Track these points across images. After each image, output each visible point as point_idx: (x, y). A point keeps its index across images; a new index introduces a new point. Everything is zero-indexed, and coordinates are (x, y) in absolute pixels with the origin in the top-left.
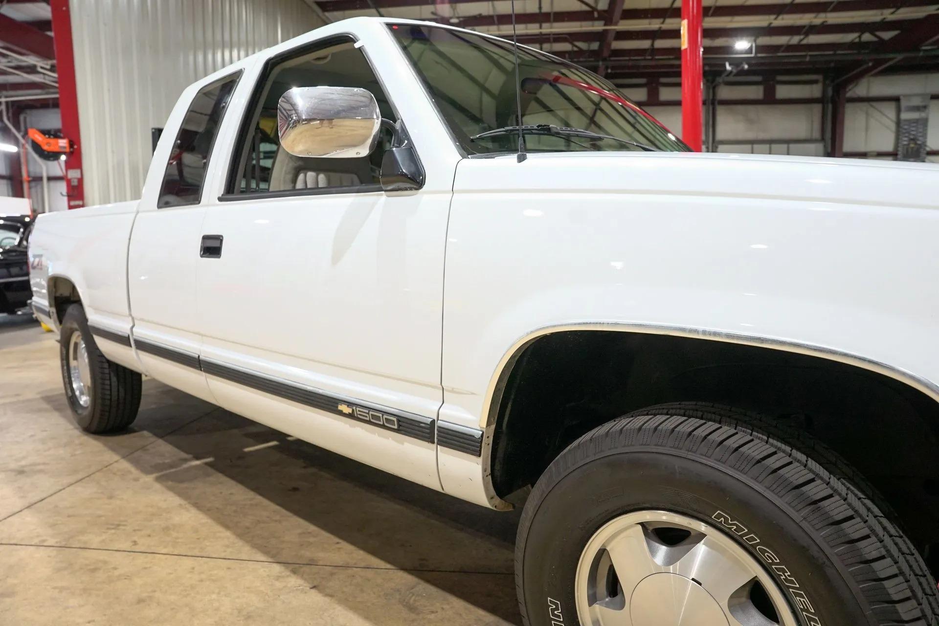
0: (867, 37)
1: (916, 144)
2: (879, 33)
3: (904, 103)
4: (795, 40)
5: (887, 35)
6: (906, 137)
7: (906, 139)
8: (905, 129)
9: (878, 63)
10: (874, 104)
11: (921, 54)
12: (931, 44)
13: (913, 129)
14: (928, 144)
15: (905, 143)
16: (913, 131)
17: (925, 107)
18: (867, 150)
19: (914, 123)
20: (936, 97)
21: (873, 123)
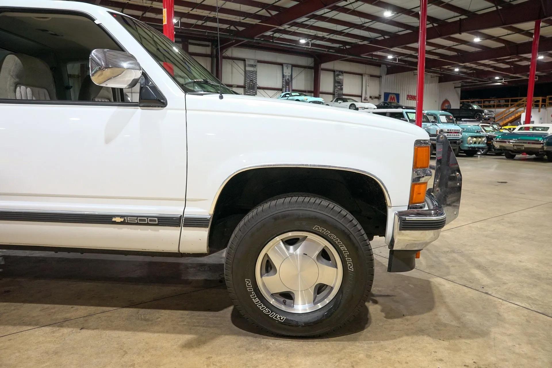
0: (232, 28)
1: (253, 83)
2: (237, 27)
3: (247, 63)
4: (200, 22)
5: (241, 29)
6: (249, 79)
7: (249, 80)
8: (248, 75)
9: (237, 41)
10: (235, 61)
11: (255, 41)
12: (258, 37)
14: (257, 83)
15: (249, 82)
16: (251, 76)
17: (255, 66)
18: (232, 84)
19: (251, 73)
20: (260, 62)
21: (234, 70)
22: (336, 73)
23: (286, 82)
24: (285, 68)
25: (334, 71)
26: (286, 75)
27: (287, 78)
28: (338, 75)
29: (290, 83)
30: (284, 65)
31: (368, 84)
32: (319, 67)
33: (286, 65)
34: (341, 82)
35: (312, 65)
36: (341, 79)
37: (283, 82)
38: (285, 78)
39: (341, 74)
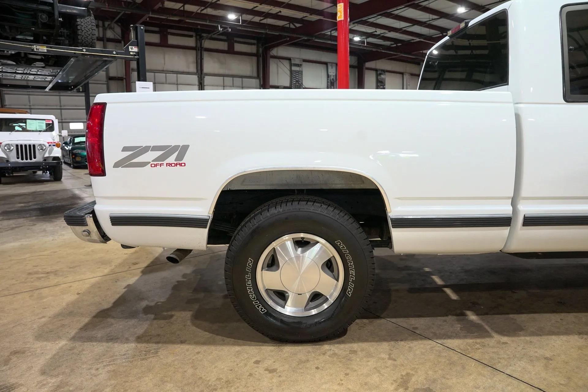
0: (290, 25)
1: (299, 84)
3: (293, 62)
4: (259, 19)
5: (298, 26)
6: (295, 79)
7: (295, 80)
8: (294, 75)
10: (281, 60)
13: (297, 76)
14: (303, 84)
15: (294, 82)
16: (297, 77)
17: (301, 65)
18: (279, 85)
19: (297, 72)
20: (305, 61)
21: (280, 70)
22: (379, 72)
23: (331, 83)
24: (330, 67)
25: (376, 70)
26: (331, 75)
27: (332, 78)
28: (380, 74)
29: (335, 83)
30: (328, 64)
31: (409, 83)
32: (363, 66)
33: (331, 64)
34: (383, 82)
35: (356, 64)
36: (383, 79)
37: (328, 82)
38: (329, 79)
39: (383, 73)
